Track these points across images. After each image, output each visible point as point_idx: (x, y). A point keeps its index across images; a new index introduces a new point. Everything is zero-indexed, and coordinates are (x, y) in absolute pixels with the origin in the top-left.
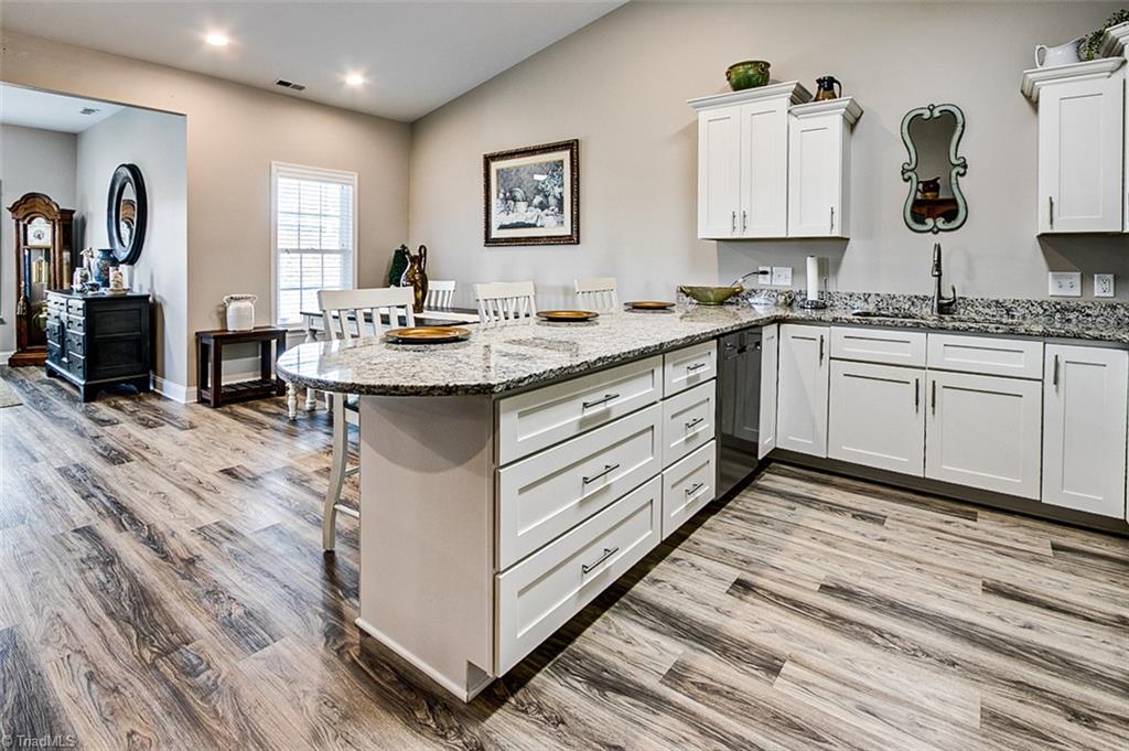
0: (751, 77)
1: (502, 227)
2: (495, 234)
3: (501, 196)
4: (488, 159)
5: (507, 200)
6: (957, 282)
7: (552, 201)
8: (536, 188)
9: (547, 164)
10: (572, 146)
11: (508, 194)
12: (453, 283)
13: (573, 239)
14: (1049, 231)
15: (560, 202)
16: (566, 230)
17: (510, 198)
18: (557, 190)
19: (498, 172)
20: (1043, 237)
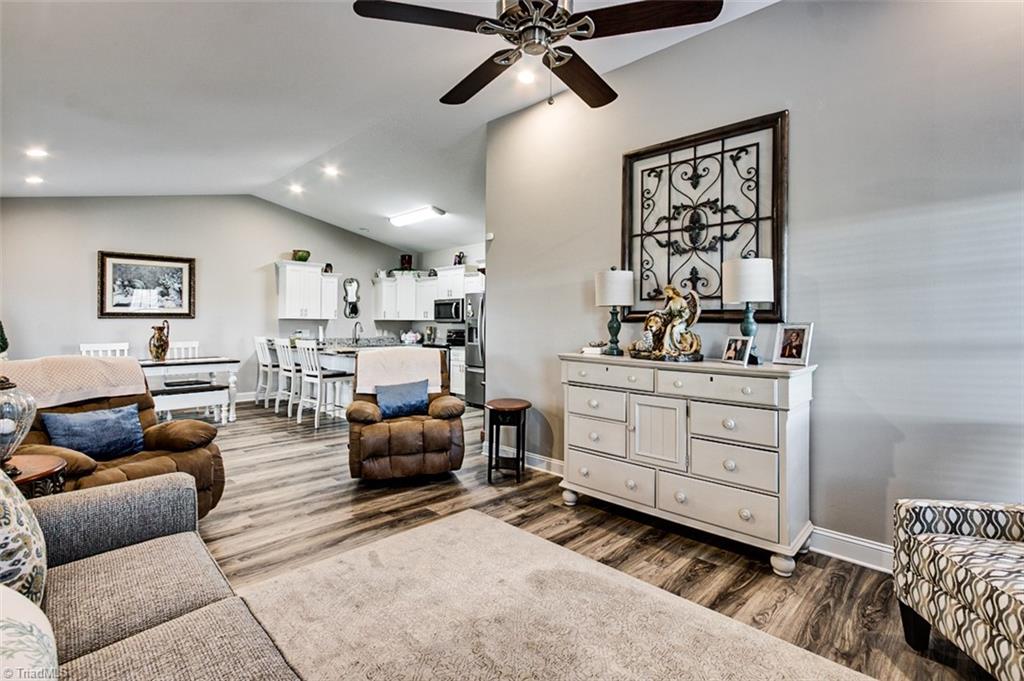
0: (301, 257)
1: (117, 305)
2: (109, 309)
3: (118, 283)
4: (103, 256)
5: (125, 287)
6: (362, 336)
7: (171, 291)
8: (157, 282)
9: (167, 268)
10: (191, 262)
11: (126, 283)
12: (127, 344)
13: (189, 315)
14: (383, 319)
15: (180, 292)
16: (185, 310)
17: (128, 285)
18: (177, 286)
19: (115, 266)
20: (376, 322)
